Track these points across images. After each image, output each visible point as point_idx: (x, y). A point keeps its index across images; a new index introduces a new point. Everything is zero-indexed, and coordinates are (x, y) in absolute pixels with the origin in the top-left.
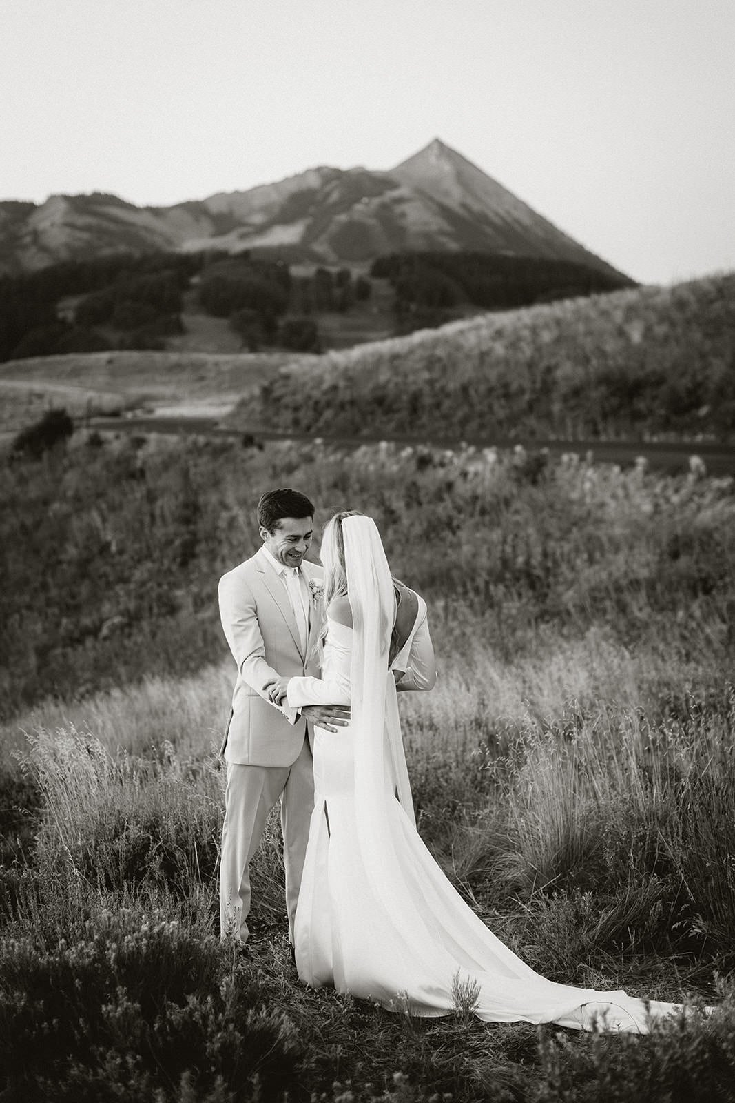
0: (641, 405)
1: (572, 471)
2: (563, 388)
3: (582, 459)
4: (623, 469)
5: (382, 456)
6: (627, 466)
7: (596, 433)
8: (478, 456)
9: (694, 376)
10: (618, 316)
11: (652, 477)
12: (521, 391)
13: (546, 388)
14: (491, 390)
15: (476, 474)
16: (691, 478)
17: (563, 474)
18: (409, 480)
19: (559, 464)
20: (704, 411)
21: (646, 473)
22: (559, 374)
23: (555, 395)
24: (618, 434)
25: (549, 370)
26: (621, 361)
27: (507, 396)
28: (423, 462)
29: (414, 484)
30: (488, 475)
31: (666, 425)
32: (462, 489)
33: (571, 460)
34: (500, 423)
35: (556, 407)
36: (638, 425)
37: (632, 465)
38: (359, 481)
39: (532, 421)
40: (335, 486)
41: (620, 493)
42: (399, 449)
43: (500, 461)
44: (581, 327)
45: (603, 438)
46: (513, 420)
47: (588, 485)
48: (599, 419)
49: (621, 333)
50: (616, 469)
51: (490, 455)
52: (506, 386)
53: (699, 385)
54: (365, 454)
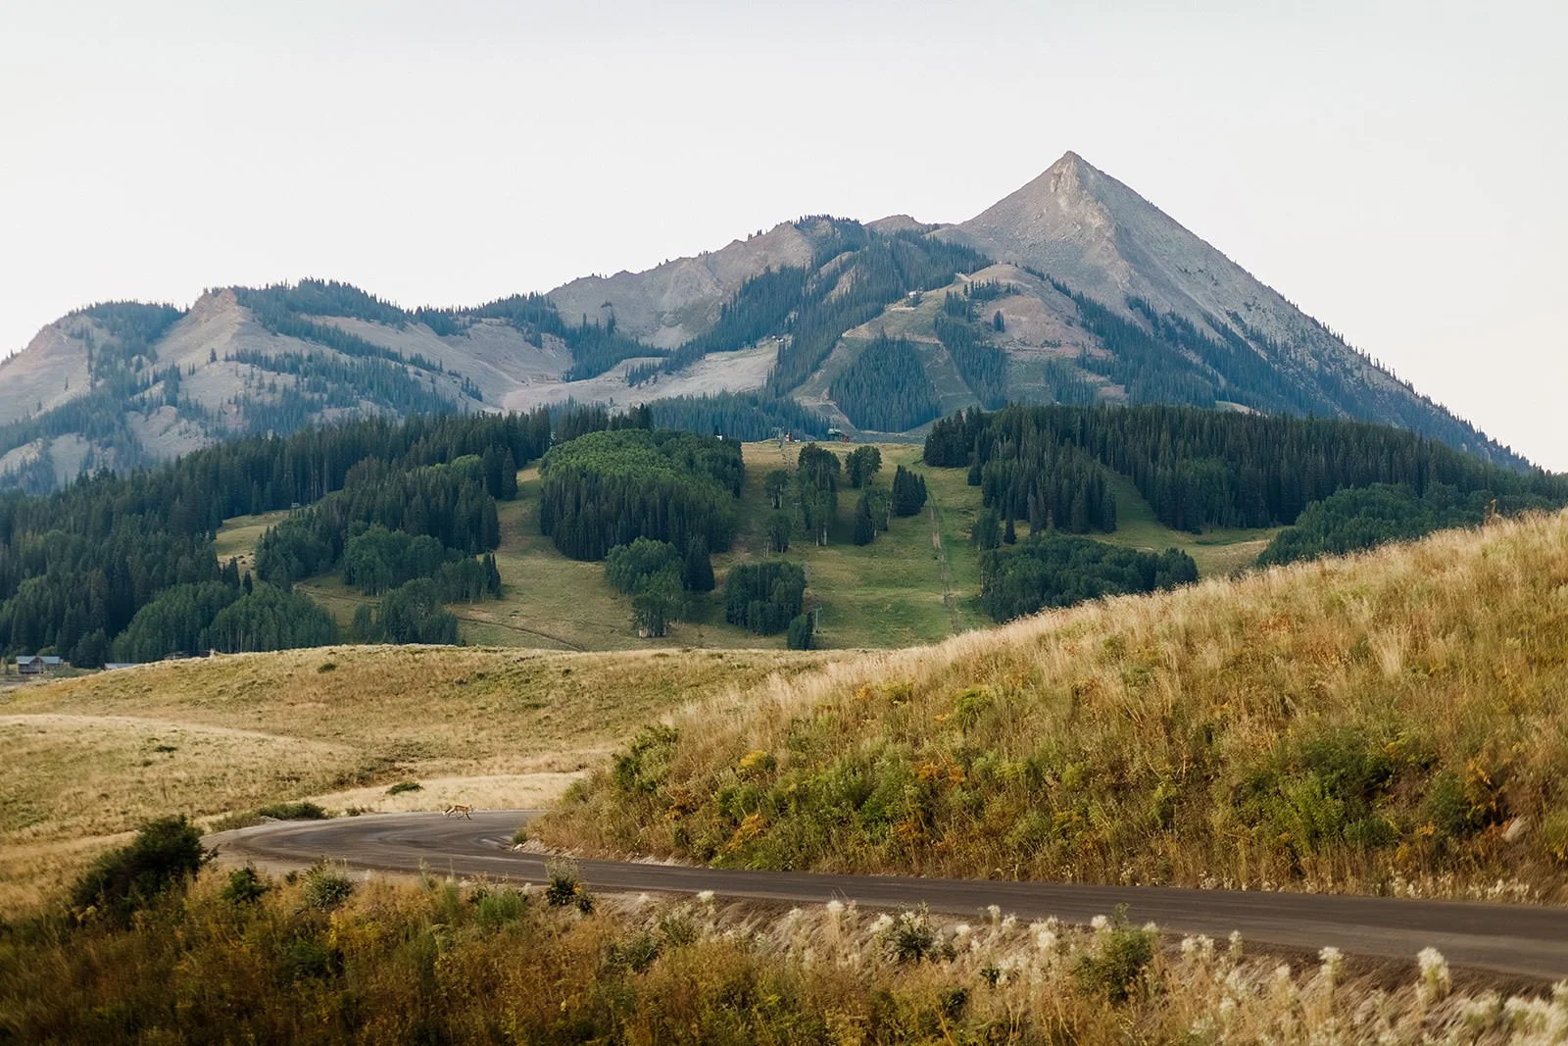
0: (1388, 816)
1: (1201, 970)
2: (1235, 774)
3: (1221, 946)
4: (1295, 974)
5: (831, 931)
6: (1304, 962)
7: (1297, 873)
8: (1019, 938)
9: (1494, 755)
10: (1364, 613)
11: (1351, 990)
12: (1150, 780)
13: (1200, 774)
14: (1086, 777)
15: (1013, 977)
16: (1422, 993)
17: (1181, 980)
18: (876, 987)
19: (1175, 956)
20: (1513, 829)
21: (1339, 982)
22: (1226, 742)
23: (1216, 790)
24: (1339, 878)
25: (1208, 734)
26: (1354, 716)
27: (1119, 789)
28: (913, 947)
29: (886, 996)
30: (1037, 979)
31: (1436, 858)
32: (984, 1008)
33: (1199, 946)
34: (1102, 848)
35: (1218, 816)
36: (1381, 857)
37: (1316, 962)
38: (777, 988)
39: (1169, 846)
40: (728, 999)
41: (1287, 1022)
42: (867, 915)
43: (1062, 949)
44: (1284, 638)
45: (1310, 887)
46: (1131, 843)
47: (1226, 1004)
48: (1303, 844)
49: (1362, 652)
50: (1284, 971)
51: (1044, 934)
52: (1118, 767)
53: (1505, 772)
54: (798, 925)
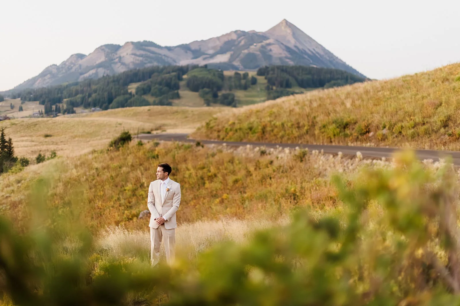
0: (348, 132)
1: (316, 157)
2: (320, 124)
3: (320, 152)
4: (334, 156)
5: (248, 150)
7: (331, 142)
8: (282, 151)
9: (368, 121)
10: (343, 97)
11: (344, 159)
12: (304, 126)
13: (313, 125)
14: (292, 125)
15: (282, 158)
16: (357, 160)
17: (312, 158)
18: (257, 160)
19: (311, 154)
20: (371, 134)
21: (342, 158)
22: (318, 119)
23: (316, 127)
24: (339, 142)
25: (315, 118)
26: (342, 114)
27: (299, 127)
28: (263, 153)
29: (258, 161)
30: (286, 158)
31: (357, 139)
32: (276, 164)
33: (316, 152)
34: (295, 137)
35: (317, 132)
36: (346, 139)
37: (337, 155)
38: (238, 160)
39: (307, 137)
40: (229, 162)
41: (332, 165)
42: (254, 148)
43: (290, 153)
44: (328, 101)
45: (333, 144)
46: (300, 137)
47: (321, 162)
48: (332, 137)
49: (343, 103)
50: (331, 156)
51: (287, 150)
52: (298, 123)
53: (370, 124)
54: (242, 149)
